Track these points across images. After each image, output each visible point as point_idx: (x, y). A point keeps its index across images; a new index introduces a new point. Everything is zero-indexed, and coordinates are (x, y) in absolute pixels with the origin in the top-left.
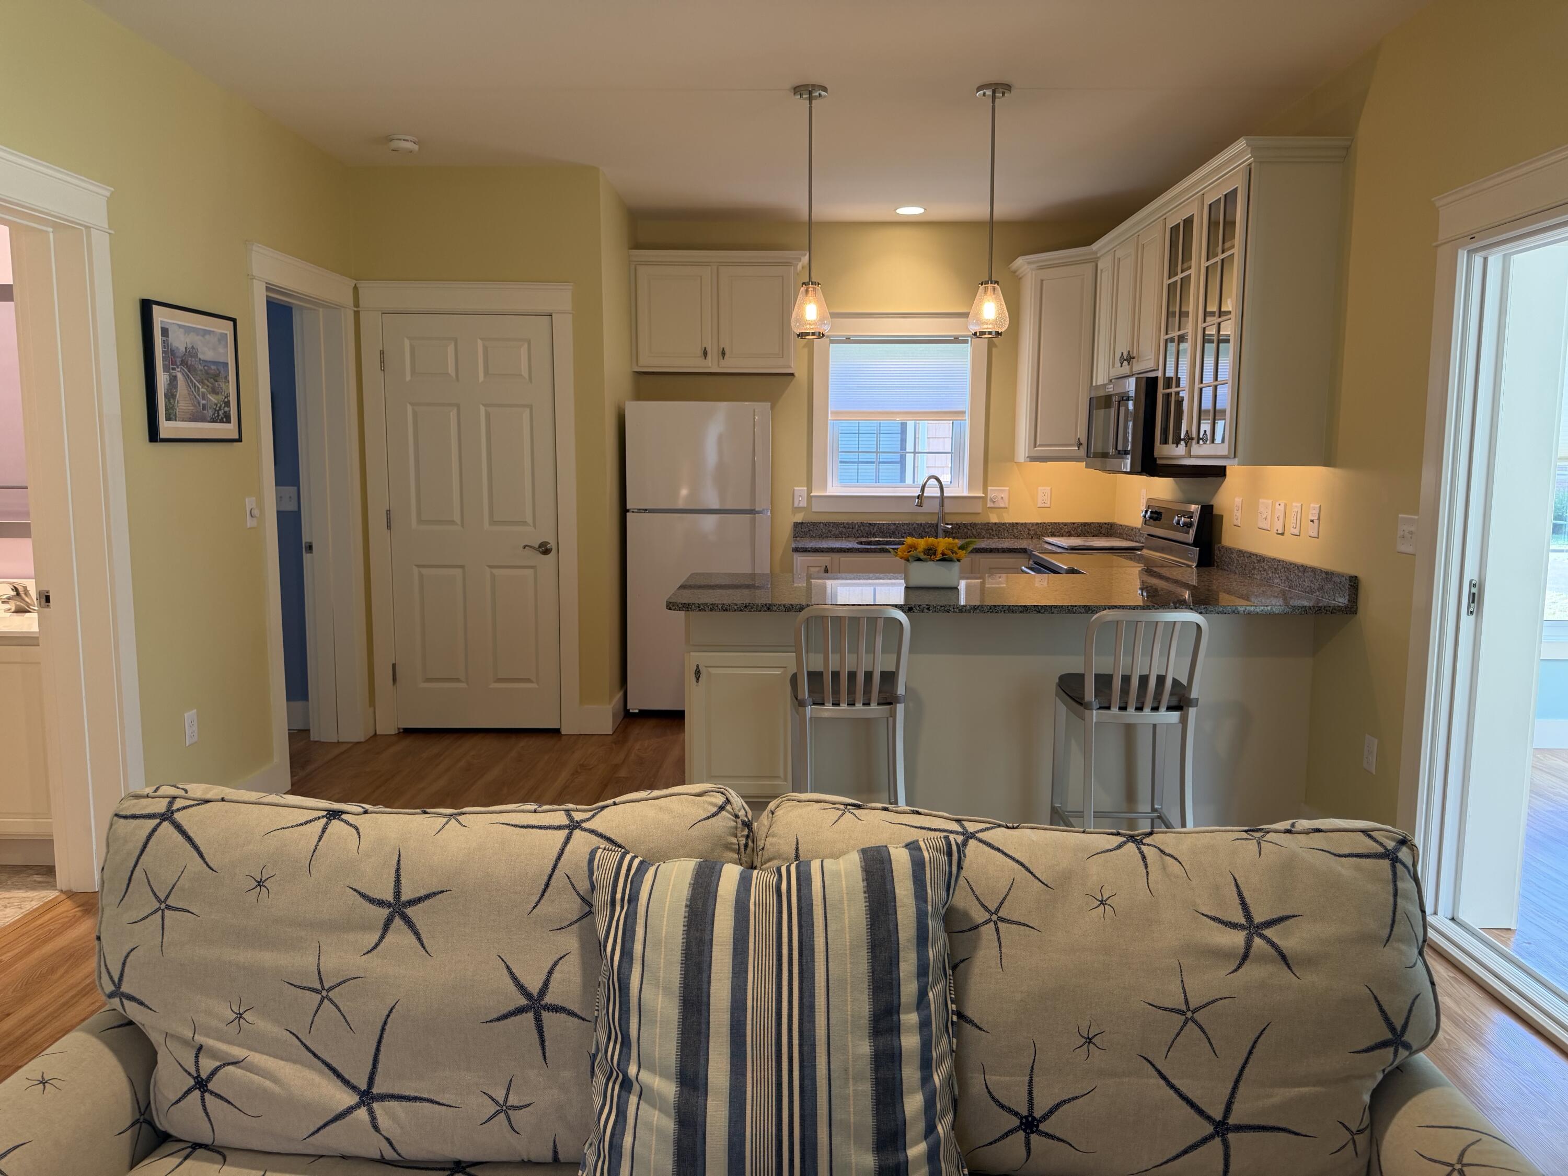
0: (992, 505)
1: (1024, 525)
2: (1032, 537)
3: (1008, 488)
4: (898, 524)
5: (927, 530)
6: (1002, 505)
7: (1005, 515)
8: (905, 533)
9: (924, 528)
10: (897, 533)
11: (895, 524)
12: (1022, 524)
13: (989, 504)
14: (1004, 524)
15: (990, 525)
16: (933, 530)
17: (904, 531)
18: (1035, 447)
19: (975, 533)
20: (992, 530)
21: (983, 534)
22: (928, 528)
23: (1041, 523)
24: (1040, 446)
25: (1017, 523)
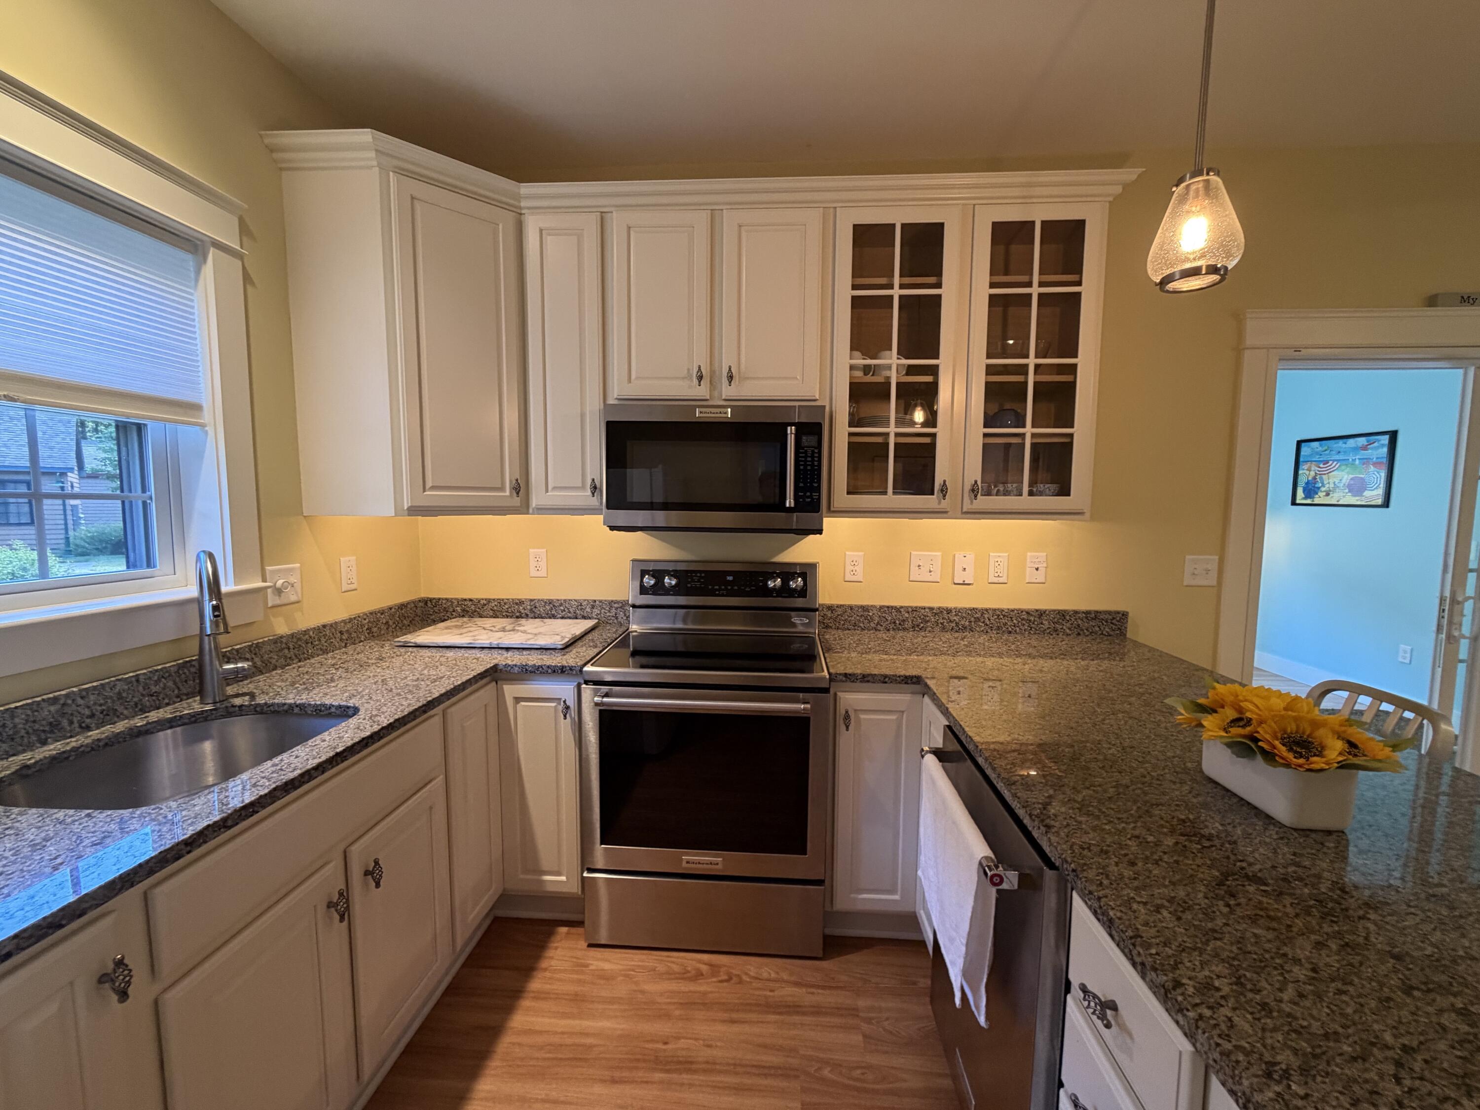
0: (278, 601)
1: (333, 626)
2: (346, 644)
3: (298, 565)
4: (67, 696)
5: (154, 689)
6: (293, 598)
7: (298, 615)
8: (92, 716)
9: (146, 687)
10: (65, 723)
11: (55, 700)
12: (331, 625)
13: (272, 600)
14: (306, 632)
15: (284, 640)
16: (170, 684)
17: (87, 712)
18: (424, 491)
19: (259, 663)
20: (289, 649)
21: (274, 661)
22: (157, 683)
23: (355, 618)
24: (433, 488)
25: (324, 626)
